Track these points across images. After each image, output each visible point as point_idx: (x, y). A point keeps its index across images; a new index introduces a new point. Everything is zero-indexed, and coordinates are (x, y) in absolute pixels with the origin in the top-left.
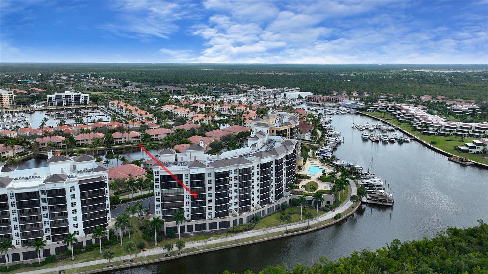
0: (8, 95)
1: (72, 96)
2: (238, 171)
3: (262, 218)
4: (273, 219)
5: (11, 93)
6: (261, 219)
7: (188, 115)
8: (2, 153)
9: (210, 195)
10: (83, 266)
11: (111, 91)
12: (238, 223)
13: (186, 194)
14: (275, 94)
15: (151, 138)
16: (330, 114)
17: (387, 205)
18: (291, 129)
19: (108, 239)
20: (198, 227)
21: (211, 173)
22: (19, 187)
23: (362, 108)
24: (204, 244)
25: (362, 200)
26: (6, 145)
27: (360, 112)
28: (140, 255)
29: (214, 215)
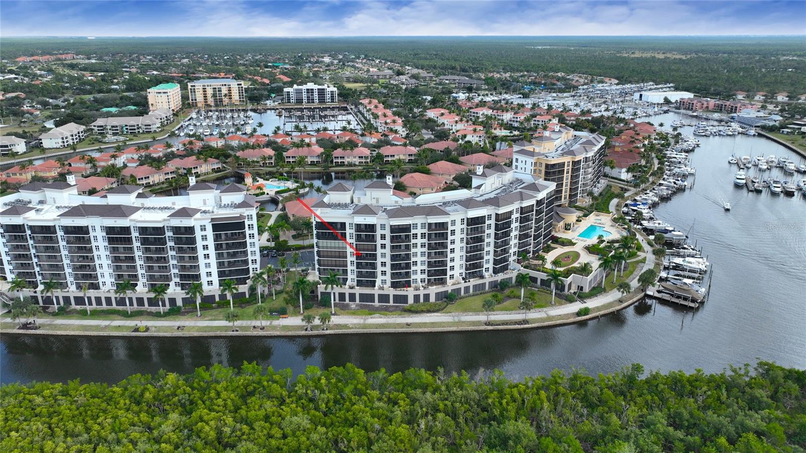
0: (237, 86)
1: (315, 91)
2: (427, 225)
3: (463, 297)
4: (478, 301)
5: (241, 84)
6: (461, 298)
7: (456, 126)
8: (194, 168)
9: (384, 255)
10: (205, 325)
11: (375, 83)
12: (422, 300)
13: (349, 250)
14: (627, 94)
15: (385, 159)
16: (704, 134)
17: (686, 306)
18: (576, 163)
19: (247, 296)
20: (363, 297)
21: (385, 225)
22: (147, 219)
23: (772, 126)
24: (362, 321)
25: (645, 291)
26: (198, 159)
27: (767, 132)
28: (276, 323)
29: (389, 284)
